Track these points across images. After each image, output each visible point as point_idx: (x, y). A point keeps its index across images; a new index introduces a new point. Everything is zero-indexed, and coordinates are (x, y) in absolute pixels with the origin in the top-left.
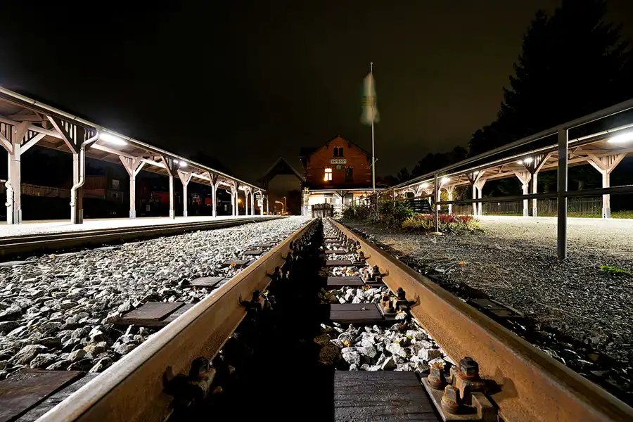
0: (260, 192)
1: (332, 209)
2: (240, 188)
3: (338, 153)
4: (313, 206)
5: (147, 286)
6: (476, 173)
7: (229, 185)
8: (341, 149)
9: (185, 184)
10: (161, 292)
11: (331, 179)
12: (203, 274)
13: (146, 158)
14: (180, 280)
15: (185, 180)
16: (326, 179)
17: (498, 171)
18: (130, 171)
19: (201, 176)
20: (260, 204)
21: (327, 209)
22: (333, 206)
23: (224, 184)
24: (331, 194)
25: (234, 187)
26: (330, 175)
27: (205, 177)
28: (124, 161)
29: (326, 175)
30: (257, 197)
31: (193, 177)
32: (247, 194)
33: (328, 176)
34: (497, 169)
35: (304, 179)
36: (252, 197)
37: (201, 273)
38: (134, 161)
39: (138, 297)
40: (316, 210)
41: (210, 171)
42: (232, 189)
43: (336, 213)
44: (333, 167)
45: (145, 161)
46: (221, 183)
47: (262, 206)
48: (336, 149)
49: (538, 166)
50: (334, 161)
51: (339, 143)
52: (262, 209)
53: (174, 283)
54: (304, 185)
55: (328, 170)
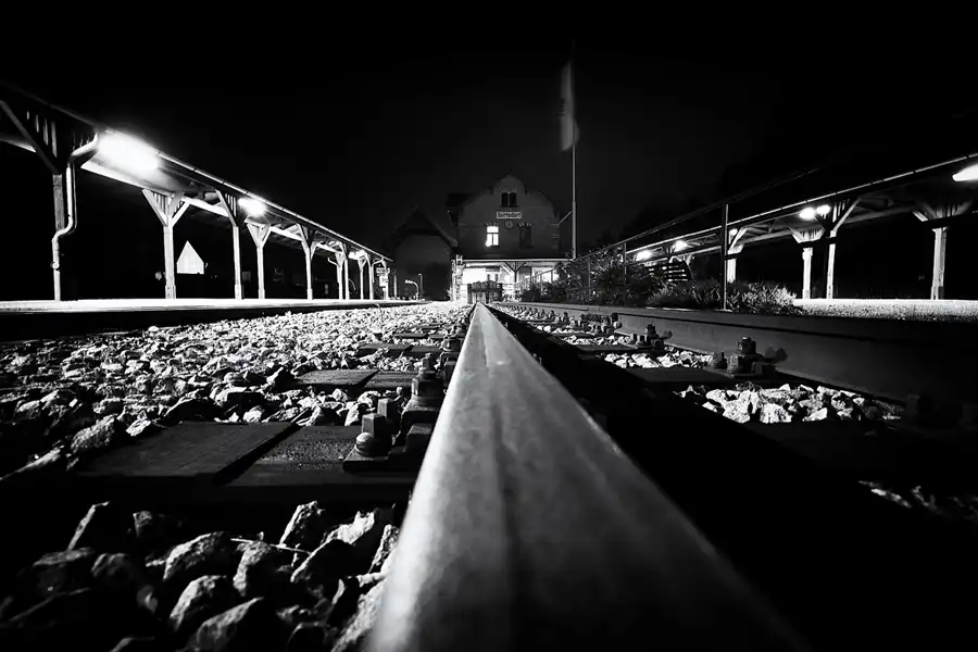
0: (384, 263)
1: (500, 290)
2: (352, 255)
3: (509, 202)
4: (469, 286)
5: (181, 385)
6: (733, 232)
7: (333, 250)
8: (513, 196)
9: (260, 243)
10: (220, 397)
11: (496, 243)
12: (323, 363)
13: (192, 196)
14: (270, 372)
15: (260, 237)
16: (488, 243)
17: (767, 229)
18: (163, 217)
19: (287, 233)
20: (384, 283)
21: (491, 290)
22: (501, 284)
23: (325, 247)
24: (497, 268)
25: (343, 253)
26: (496, 237)
27: (293, 233)
28: (153, 200)
29: (489, 237)
30: (379, 270)
31: (272, 233)
32: (361, 266)
33: (492, 237)
34: (764, 226)
35: (455, 243)
36: (371, 270)
37: (318, 362)
38: (169, 200)
39: (151, 408)
40: (474, 291)
41: (302, 223)
42: (337, 256)
43: (506, 296)
44: (501, 224)
45: (189, 202)
46: (319, 245)
47: (387, 285)
48: (504, 195)
49: (839, 218)
50: (503, 215)
51: (510, 185)
52: (386, 290)
53: (257, 379)
54: (455, 252)
55: (493, 229)
